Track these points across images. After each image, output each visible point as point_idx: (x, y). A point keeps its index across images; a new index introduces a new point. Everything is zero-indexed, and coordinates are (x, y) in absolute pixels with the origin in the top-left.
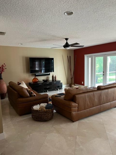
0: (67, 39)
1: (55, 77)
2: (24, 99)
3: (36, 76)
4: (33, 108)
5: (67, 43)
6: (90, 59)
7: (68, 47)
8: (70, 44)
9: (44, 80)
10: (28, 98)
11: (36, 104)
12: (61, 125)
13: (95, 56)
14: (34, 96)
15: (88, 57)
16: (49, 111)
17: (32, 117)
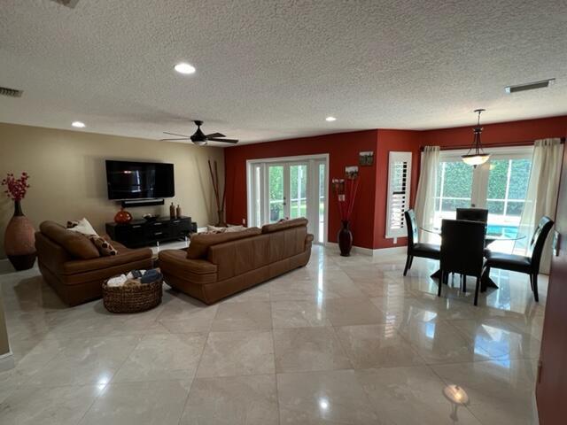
0: (198, 123)
1: (178, 210)
2: (82, 264)
3: (125, 206)
4: (106, 284)
5: (199, 131)
6: (258, 169)
7: (202, 140)
8: (205, 134)
9: (147, 218)
10: (95, 261)
11: (117, 274)
12: (177, 315)
13: (266, 163)
14: (113, 253)
15: (253, 164)
16: (148, 286)
17: (105, 306)
